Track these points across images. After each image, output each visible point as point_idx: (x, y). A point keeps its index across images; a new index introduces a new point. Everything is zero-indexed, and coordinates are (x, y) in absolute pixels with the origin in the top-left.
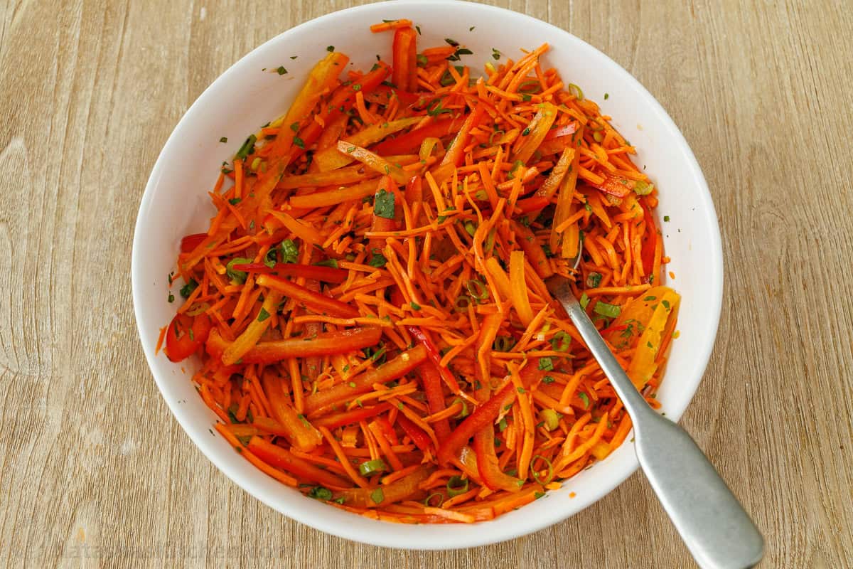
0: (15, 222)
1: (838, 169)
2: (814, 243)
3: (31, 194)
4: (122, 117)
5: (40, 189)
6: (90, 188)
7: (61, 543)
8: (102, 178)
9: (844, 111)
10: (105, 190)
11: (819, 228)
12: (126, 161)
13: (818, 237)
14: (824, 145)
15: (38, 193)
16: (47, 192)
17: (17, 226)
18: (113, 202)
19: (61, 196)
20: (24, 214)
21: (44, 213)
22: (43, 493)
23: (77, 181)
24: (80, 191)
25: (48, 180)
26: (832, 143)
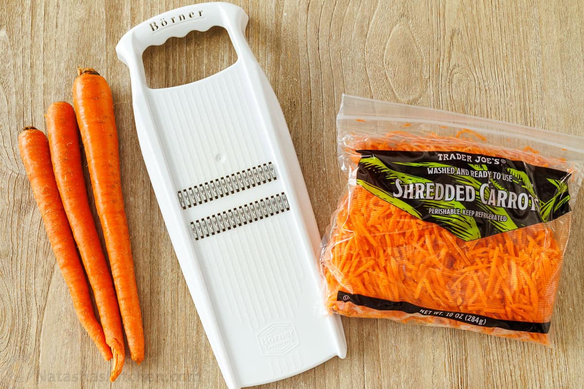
0: (7, 83)
1: (505, 44)
2: (484, 92)
3: (14, 66)
4: (65, 16)
5: (19, 63)
6: (50, 62)
7: (53, 266)
8: (57, 55)
9: (513, 6)
10: (59, 63)
11: (489, 82)
12: (70, 44)
13: (487, 88)
14: (498, 29)
15: (19, 66)
16: (24, 65)
17: (9, 87)
18: (64, 71)
19: (33, 67)
20: (12, 78)
21: (24, 78)
22: (40, 239)
23: (41, 58)
24: (44, 64)
25: (23, 57)
26: (503, 28)
